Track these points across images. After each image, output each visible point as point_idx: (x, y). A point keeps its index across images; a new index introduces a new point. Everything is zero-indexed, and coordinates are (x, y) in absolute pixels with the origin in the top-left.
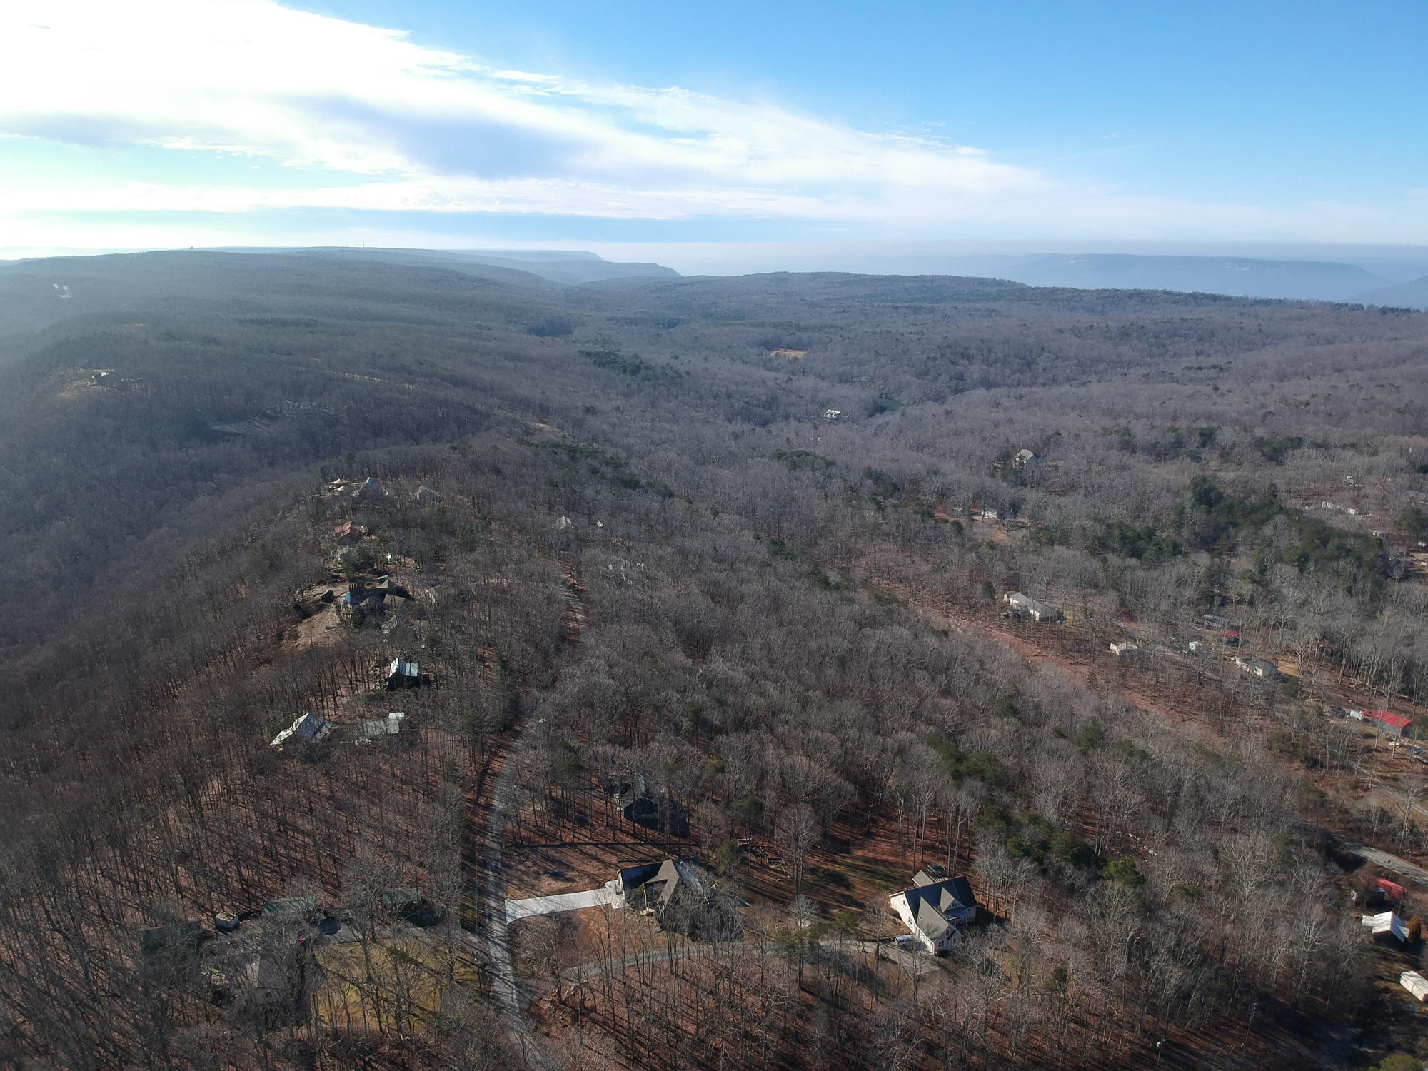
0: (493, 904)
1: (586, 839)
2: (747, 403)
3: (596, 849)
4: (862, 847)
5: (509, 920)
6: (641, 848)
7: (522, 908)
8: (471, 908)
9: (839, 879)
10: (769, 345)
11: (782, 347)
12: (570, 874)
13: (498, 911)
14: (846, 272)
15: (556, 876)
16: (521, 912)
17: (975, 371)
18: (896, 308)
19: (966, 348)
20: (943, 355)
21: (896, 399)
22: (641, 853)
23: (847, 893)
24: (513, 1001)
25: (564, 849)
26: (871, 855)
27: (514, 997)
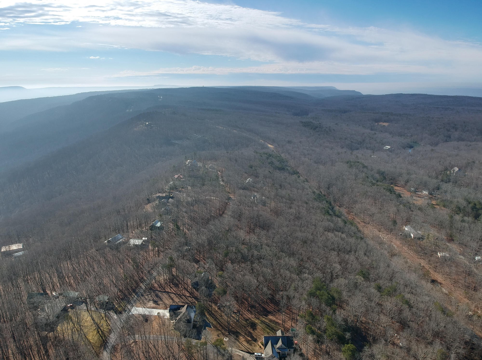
0: (129, 307)
1: (174, 292)
2: (352, 142)
3: (174, 295)
4: (274, 315)
5: (130, 314)
6: (190, 299)
7: (137, 310)
8: (122, 307)
9: (253, 326)
10: (377, 121)
11: (382, 121)
12: (160, 302)
13: (129, 310)
14: (425, 94)
15: (155, 302)
16: (136, 312)
17: (456, 134)
18: (437, 108)
19: (456, 125)
20: (444, 127)
21: (420, 143)
22: (189, 301)
23: (252, 331)
24: (112, 341)
25: (164, 293)
26: (274, 319)
27: (114, 340)
